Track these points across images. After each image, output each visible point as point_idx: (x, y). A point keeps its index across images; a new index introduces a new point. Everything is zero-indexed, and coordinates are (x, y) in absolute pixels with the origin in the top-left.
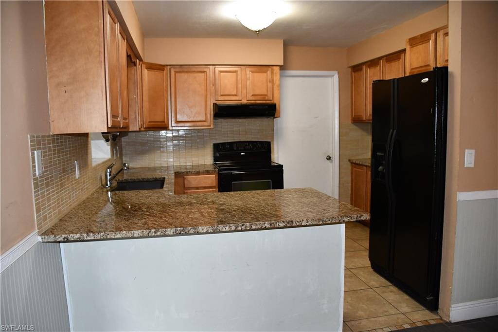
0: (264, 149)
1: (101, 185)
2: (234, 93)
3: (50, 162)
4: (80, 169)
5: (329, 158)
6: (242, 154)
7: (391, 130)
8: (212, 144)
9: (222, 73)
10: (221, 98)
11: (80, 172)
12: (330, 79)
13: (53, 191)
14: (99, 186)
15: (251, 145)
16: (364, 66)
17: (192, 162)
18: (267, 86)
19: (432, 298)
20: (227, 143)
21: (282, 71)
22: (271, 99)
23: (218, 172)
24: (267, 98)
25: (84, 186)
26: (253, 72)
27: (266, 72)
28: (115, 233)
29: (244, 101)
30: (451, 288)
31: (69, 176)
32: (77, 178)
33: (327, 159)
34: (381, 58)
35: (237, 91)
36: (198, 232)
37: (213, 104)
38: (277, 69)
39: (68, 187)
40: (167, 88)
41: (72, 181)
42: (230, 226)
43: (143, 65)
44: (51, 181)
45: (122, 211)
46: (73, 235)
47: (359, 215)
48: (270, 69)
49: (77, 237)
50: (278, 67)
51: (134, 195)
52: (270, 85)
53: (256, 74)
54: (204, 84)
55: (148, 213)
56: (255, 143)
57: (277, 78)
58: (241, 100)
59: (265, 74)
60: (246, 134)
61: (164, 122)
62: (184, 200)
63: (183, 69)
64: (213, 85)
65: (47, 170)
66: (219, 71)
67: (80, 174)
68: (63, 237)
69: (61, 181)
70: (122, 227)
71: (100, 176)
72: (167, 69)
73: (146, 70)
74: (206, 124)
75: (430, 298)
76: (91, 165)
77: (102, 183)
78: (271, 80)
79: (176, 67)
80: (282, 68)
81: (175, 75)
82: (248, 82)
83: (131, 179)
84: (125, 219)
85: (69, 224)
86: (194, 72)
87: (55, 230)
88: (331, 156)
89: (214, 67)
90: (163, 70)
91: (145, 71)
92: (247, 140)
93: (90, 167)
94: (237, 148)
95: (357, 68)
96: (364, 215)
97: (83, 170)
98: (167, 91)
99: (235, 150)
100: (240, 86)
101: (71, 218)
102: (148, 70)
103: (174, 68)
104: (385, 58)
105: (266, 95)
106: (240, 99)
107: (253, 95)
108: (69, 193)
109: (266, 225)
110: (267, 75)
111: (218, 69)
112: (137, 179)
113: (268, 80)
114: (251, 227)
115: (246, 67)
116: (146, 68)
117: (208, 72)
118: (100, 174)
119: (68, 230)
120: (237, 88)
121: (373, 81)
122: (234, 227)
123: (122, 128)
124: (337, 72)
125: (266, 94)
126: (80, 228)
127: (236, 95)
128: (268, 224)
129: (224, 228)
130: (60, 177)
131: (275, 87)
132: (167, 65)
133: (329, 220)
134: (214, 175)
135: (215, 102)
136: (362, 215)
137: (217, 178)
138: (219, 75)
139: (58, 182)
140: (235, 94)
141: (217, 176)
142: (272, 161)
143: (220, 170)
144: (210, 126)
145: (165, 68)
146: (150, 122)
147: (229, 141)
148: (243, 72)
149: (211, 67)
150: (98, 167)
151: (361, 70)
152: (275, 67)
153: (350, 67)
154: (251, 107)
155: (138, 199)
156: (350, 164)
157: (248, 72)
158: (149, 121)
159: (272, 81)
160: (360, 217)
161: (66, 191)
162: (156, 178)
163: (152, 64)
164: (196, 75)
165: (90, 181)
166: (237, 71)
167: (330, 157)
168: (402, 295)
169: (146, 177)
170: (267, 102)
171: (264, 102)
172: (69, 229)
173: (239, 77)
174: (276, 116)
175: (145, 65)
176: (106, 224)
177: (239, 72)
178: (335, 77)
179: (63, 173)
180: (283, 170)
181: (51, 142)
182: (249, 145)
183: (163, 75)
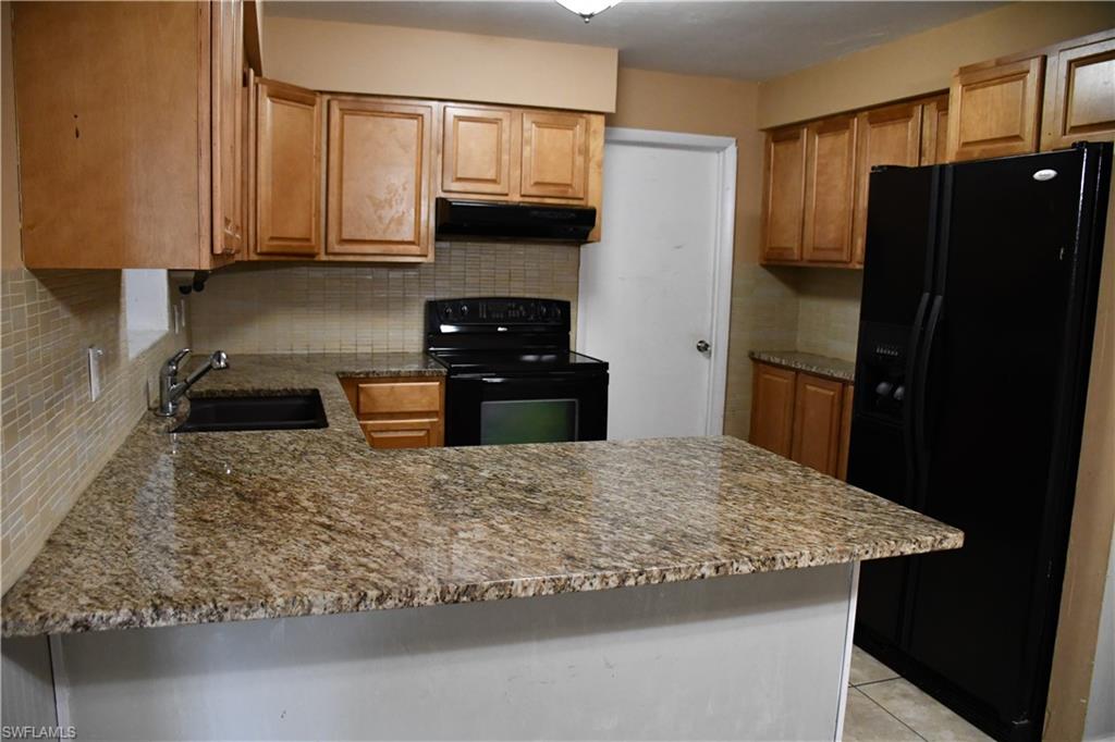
0: (554, 320)
1: (146, 409)
2: (491, 175)
3: (20, 362)
4: (100, 371)
5: (703, 348)
6: (500, 329)
7: (926, 296)
8: (423, 302)
9: (461, 123)
10: (456, 186)
11: (101, 378)
12: (714, 156)
13: (30, 454)
14: (143, 413)
15: (521, 308)
16: (805, 130)
17: (372, 345)
18: (573, 163)
19: (1026, 721)
20: (464, 299)
21: (609, 128)
22: (581, 196)
23: (448, 377)
24: (570, 193)
25: (110, 420)
26: (539, 125)
27: (571, 127)
28: (250, 606)
29: (515, 198)
30: (1084, 701)
31: (72, 398)
32: (94, 400)
33: (698, 347)
34: (854, 113)
35: (499, 172)
36: (510, 596)
37: (437, 199)
38: (598, 123)
39: (70, 431)
40: (318, 150)
41: (80, 412)
42: (605, 577)
43: (260, 86)
44: (23, 422)
45: (239, 507)
46: (105, 614)
47: (938, 537)
48: (582, 121)
49: (119, 620)
50: (602, 118)
51: (253, 448)
52: (580, 160)
53: (546, 131)
54: (414, 148)
55: (324, 520)
56: (532, 304)
57: (596, 143)
58: (507, 195)
59: (570, 133)
60: (510, 280)
61: (308, 240)
62: (410, 468)
63: (363, 103)
64: (438, 152)
65: (13, 388)
66: (455, 117)
67: (101, 387)
68: (71, 622)
69: (49, 416)
70: (265, 577)
71: (145, 383)
72: (321, 102)
73: (268, 101)
74: (414, 249)
75: (1022, 722)
76: (127, 356)
77: (148, 402)
78: (583, 147)
79: (344, 98)
80: (610, 120)
81: (342, 118)
82: (527, 151)
83: (223, 391)
84: (261, 543)
85: (80, 561)
86: (392, 114)
87: (41, 592)
88: (708, 342)
89: (443, 104)
90: (313, 105)
91: (267, 105)
92: (513, 295)
93: (123, 361)
94: (488, 313)
95: (783, 134)
96: (950, 535)
97: (108, 373)
98: (319, 160)
99: (484, 320)
100: (505, 157)
101: (80, 534)
102: (273, 102)
103: (340, 101)
104: (866, 113)
105: (569, 185)
106: (506, 192)
107: (537, 184)
108: (71, 450)
109: (704, 570)
110: (574, 135)
111: (454, 110)
112: (242, 391)
113: (577, 150)
114: (664, 577)
115: (522, 110)
116: (270, 96)
117: (427, 117)
118: (145, 377)
119: (87, 592)
120: (499, 161)
121: (873, 168)
122: (615, 578)
123: (222, 254)
124: (734, 140)
125: (569, 182)
126: (123, 581)
127: (494, 181)
128: (709, 567)
129: (588, 583)
130: (51, 404)
131: (593, 165)
132: (322, 92)
133: (867, 552)
134: (438, 383)
135: (443, 195)
136: (946, 537)
137: (443, 390)
138: (456, 127)
139: (41, 421)
140: (494, 177)
141: (444, 384)
142: (572, 349)
143: (451, 371)
144: (426, 256)
145: (318, 100)
146: (272, 238)
147: (468, 295)
148: (517, 123)
149: (434, 104)
150: (142, 360)
151: (797, 137)
152: (593, 117)
153: (763, 130)
154: (535, 213)
155: (273, 463)
156: (751, 363)
157: (527, 124)
158: (270, 235)
159: (585, 151)
160: (941, 542)
161: (63, 446)
162: (293, 390)
163: (284, 86)
164: (397, 122)
165: (124, 404)
166: (501, 120)
167: (707, 345)
168: (933, 706)
169: (265, 386)
170: (571, 202)
171: (563, 202)
172: (86, 585)
173: (505, 137)
174: (590, 239)
175: (265, 87)
176: (209, 565)
177: (506, 123)
178: (727, 151)
179: (57, 390)
180: (608, 375)
181: (24, 293)
182: (517, 308)
183: (312, 118)
